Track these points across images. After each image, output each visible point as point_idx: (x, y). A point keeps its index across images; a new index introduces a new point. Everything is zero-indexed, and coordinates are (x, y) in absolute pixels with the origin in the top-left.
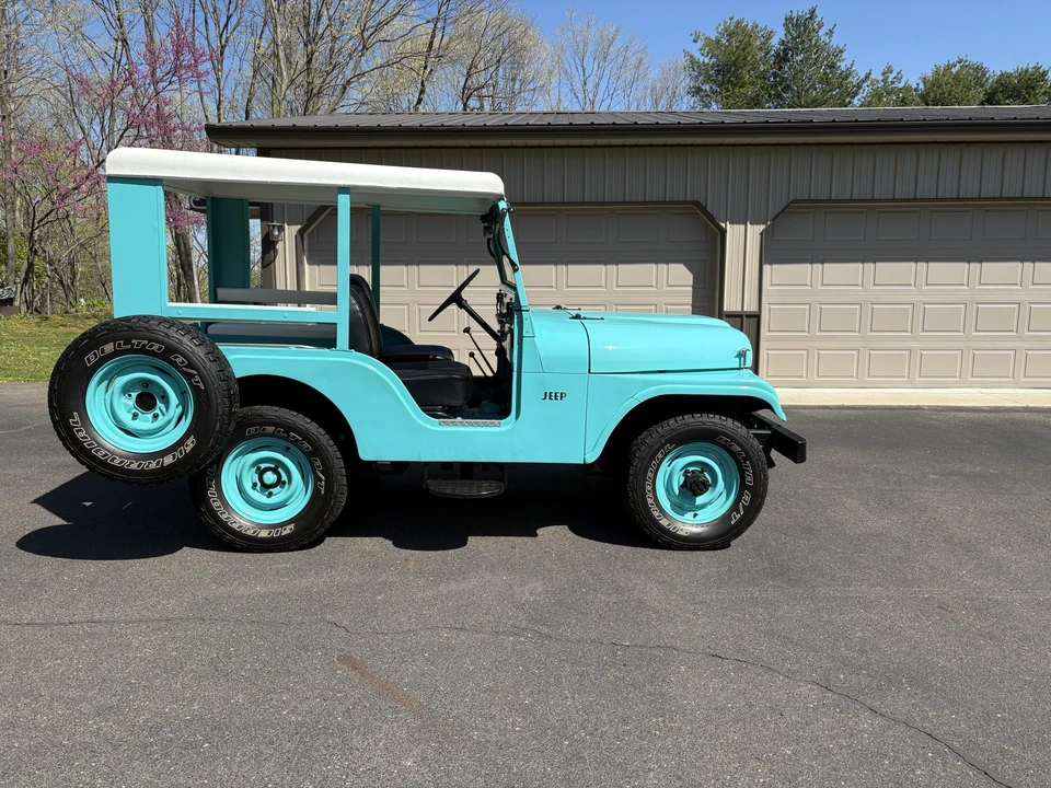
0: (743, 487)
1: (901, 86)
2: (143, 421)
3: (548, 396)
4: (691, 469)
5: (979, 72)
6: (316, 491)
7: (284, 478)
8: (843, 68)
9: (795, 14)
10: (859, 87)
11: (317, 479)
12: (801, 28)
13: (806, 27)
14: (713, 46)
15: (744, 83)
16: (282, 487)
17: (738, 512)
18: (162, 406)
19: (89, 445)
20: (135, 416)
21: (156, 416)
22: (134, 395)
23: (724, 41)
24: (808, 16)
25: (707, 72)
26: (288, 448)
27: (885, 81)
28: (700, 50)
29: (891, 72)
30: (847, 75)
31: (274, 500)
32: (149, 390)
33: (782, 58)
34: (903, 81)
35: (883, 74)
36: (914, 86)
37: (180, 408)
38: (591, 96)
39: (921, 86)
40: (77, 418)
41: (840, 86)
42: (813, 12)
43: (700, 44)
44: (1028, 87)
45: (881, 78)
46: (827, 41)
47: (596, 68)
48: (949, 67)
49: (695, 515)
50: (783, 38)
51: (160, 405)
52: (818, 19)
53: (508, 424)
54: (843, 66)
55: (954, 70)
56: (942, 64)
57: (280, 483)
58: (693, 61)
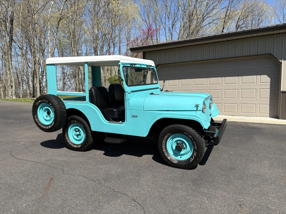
0: (194, 150)
3: (133, 116)
4: (178, 142)
7: (80, 133)
17: (193, 158)
20: (47, 116)
21: (50, 117)
22: (47, 112)
31: (79, 138)
40: (36, 116)
49: (181, 157)
53: (124, 124)
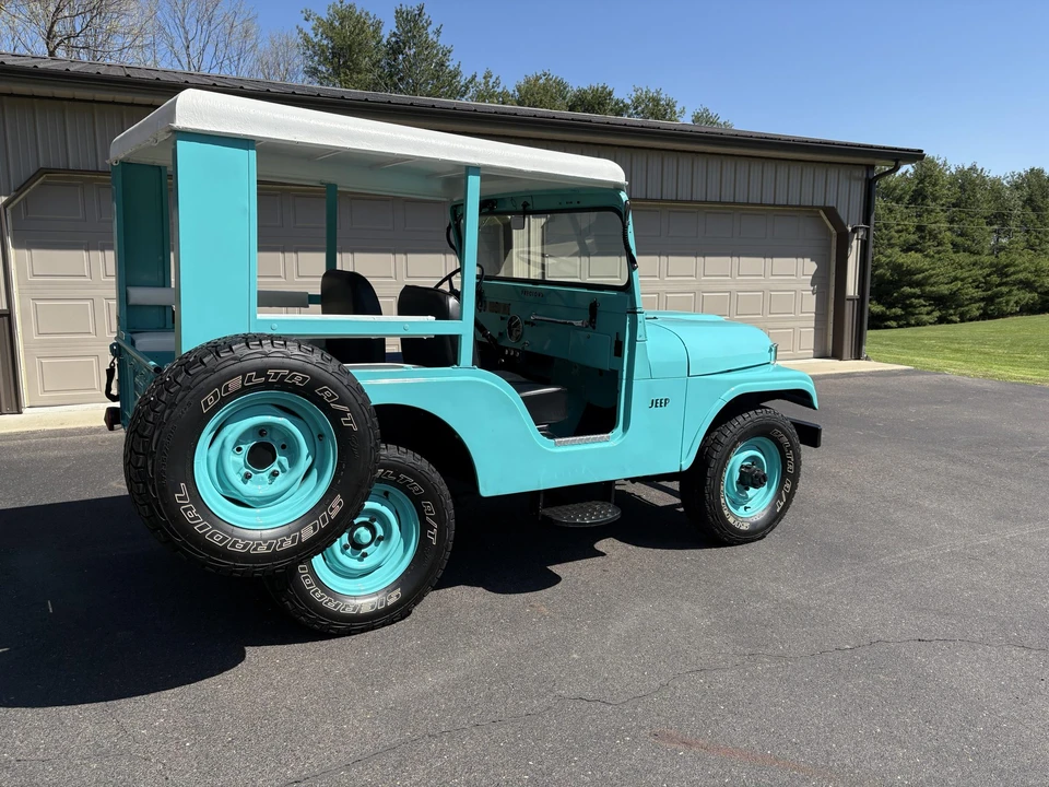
0: (784, 476)
1: (500, 90)
2: (258, 483)
3: (655, 403)
5: (561, 87)
6: (423, 542)
7: (380, 532)
8: (451, 68)
9: (404, 9)
10: (467, 88)
11: (425, 527)
12: (411, 22)
13: (415, 22)
14: (328, 28)
15: (360, 69)
16: (377, 545)
18: (283, 459)
19: (200, 528)
20: (247, 477)
21: (275, 474)
22: (246, 448)
23: (337, 24)
24: (417, 12)
25: (323, 52)
26: (386, 493)
27: (487, 83)
28: (314, 29)
29: (491, 77)
30: (455, 74)
31: (367, 563)
32: (266, 439)
33: (395, 49)
34: (501, 86)
35: (485, 78)
36: (511, 92)
37: (310, 459)
38: (195, 61)
39: (517, 93)
40: (185, 492)
41: (450, 85)
42: (421, 10)
43: (312, 23)
44: (599, 104)
45: (483, 81)
46: (435, 40)
47: (199, 32)
48: (538, 78)
50: (395, 30)
51: (282, 459)
52: (426, 17)
53: (614, 437)
54: (451, 65)
55: (541, 81)
56: (531, 75)
57: (376, 540)
58: (307, 39)
